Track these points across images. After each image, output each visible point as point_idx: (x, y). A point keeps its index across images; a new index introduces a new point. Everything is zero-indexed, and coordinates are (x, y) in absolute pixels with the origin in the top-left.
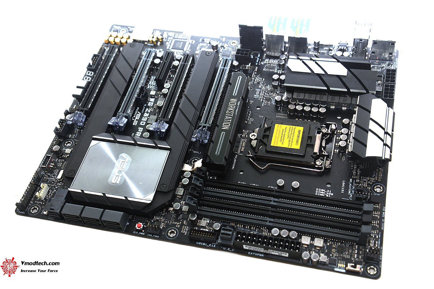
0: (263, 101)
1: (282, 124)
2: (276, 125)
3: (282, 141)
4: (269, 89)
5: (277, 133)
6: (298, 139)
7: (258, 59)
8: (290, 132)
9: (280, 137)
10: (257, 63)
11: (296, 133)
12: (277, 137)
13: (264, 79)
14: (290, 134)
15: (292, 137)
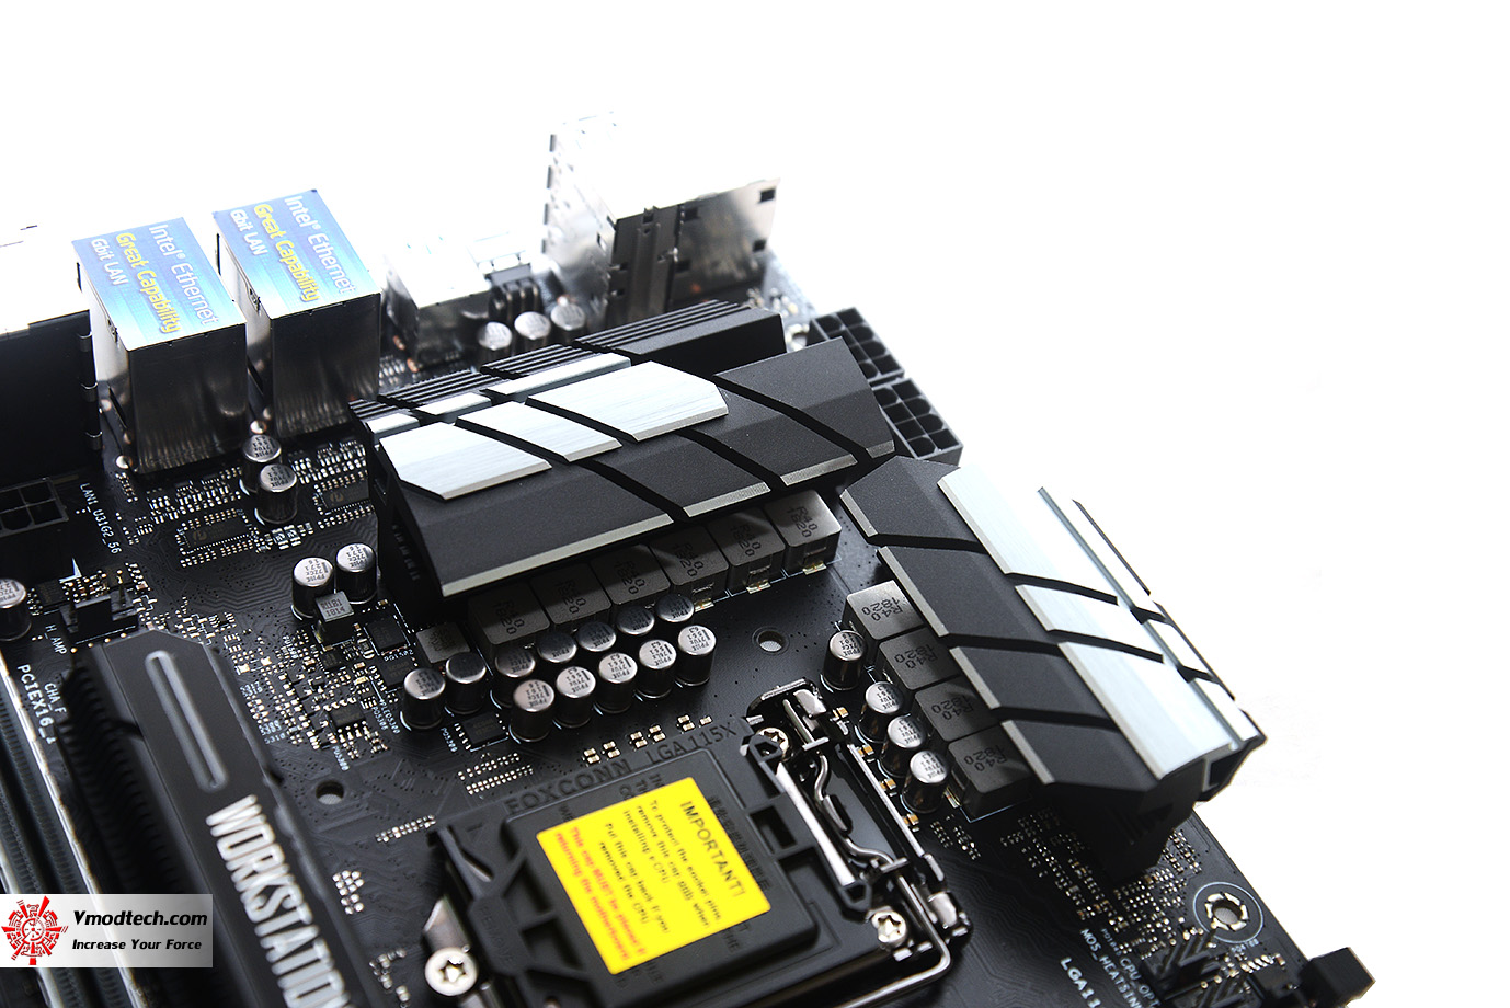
0: (325, 745)
1: (568, 816)
2: (548, 839)
3: (651, 914)
4: (308, 661)
5: (586, 882)
6: (720, 859)
7: (99, 516)
8: (652, 843)
9: (621, 895)
10: (110, 540)
11: (685, 829)
12: (607, 908)
13: (229, 617)
14: (656, 851)
15: (682, 867)
